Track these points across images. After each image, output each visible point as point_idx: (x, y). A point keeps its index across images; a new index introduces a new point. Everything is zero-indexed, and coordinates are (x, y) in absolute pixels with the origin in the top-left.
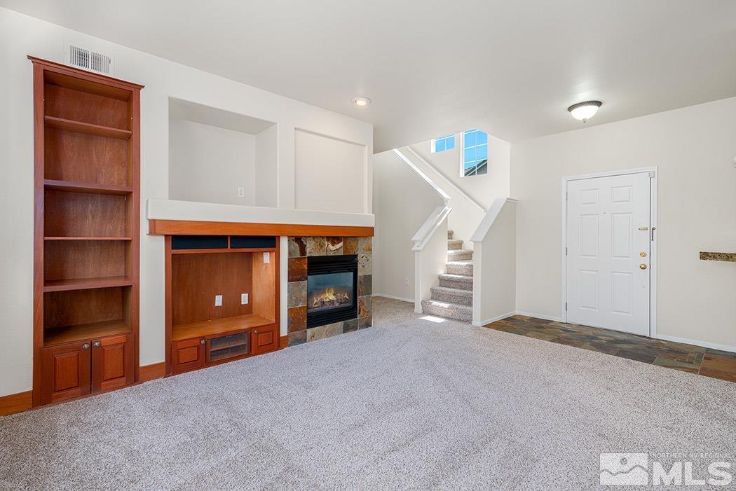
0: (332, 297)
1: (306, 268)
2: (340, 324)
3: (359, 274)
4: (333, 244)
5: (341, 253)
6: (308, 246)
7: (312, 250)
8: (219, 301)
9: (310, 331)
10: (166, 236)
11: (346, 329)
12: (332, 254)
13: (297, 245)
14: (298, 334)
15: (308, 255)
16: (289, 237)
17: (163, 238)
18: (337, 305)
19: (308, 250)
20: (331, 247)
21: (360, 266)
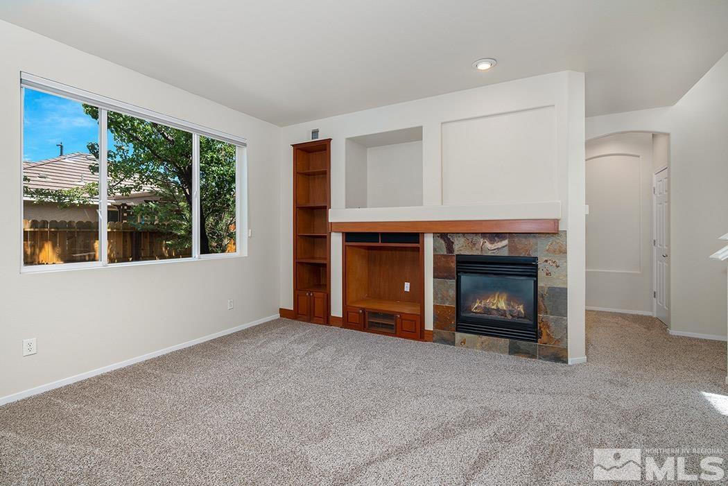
0: (502, 305)
1: (455, 266)
2: (504, 342)
3: (540, 284)
4: (492, 242)
5: (505, 253)
6: (456, 242)
7: (461, 247)
8: (407, 287)
9: (459, 336)
10: (343, 233)
11: (514, 351)
12: (490, 254)
13: (443, 242)
14: (445, 334)
15: (456, 253)
16: (434, 233)
17: (341, 234)
18: (510, 317)
19: (456, 247)
20: (488, 245)
21: (541, 274)
